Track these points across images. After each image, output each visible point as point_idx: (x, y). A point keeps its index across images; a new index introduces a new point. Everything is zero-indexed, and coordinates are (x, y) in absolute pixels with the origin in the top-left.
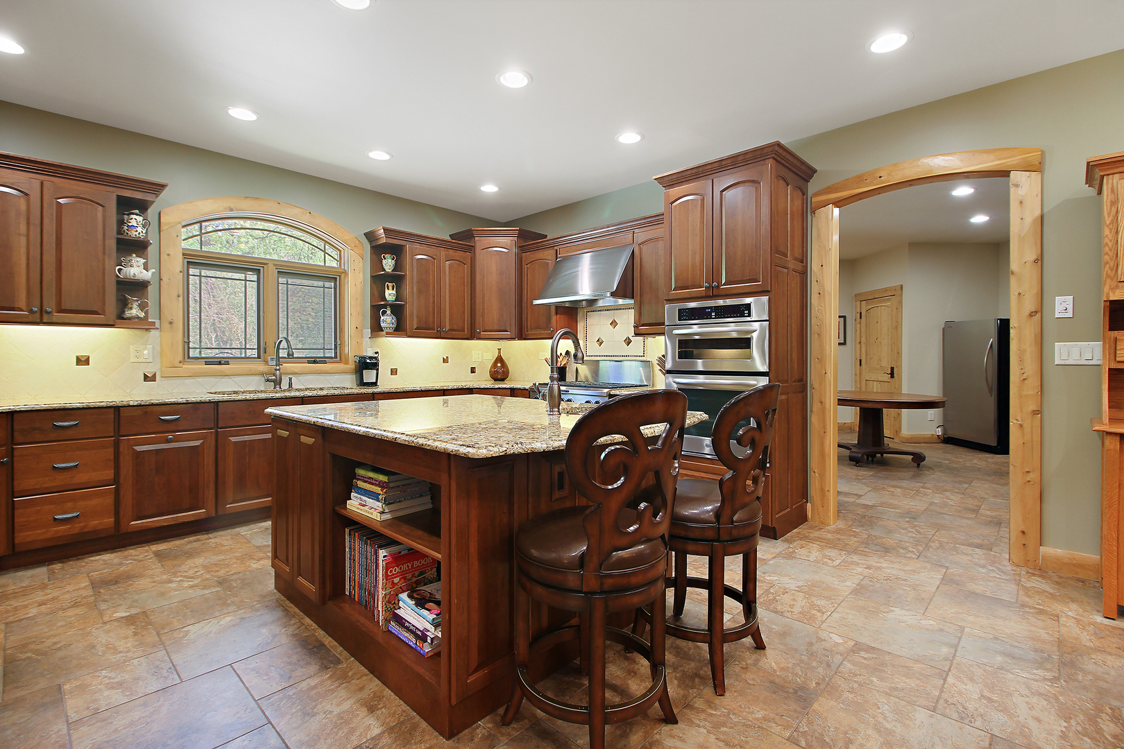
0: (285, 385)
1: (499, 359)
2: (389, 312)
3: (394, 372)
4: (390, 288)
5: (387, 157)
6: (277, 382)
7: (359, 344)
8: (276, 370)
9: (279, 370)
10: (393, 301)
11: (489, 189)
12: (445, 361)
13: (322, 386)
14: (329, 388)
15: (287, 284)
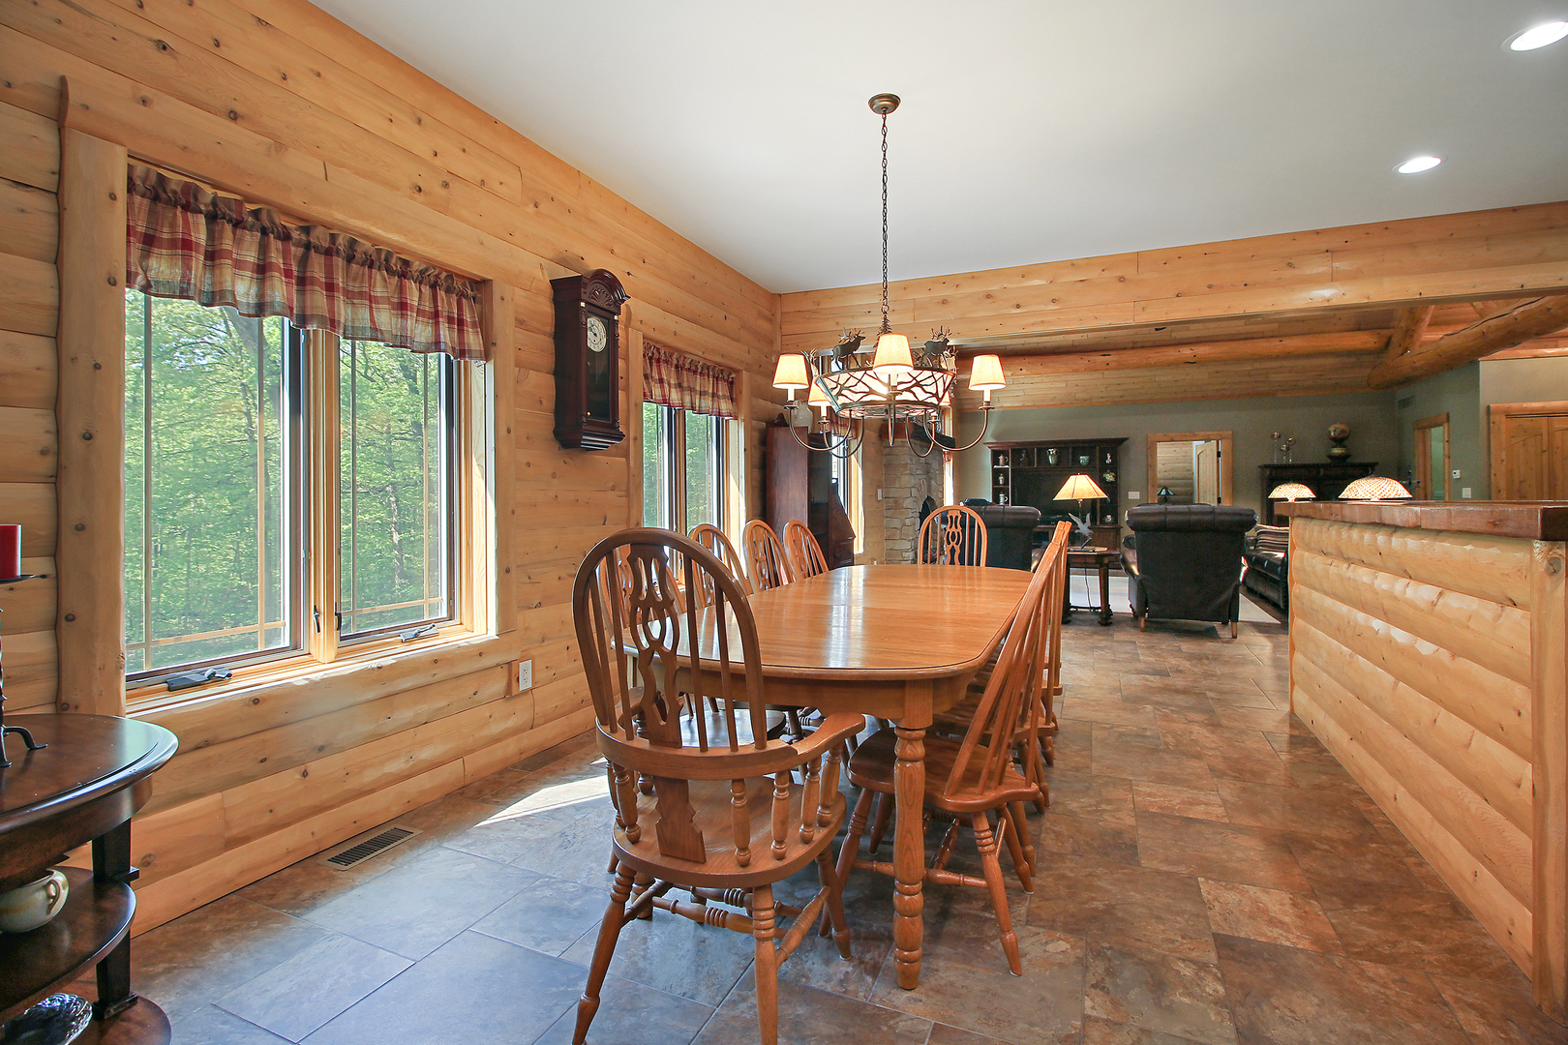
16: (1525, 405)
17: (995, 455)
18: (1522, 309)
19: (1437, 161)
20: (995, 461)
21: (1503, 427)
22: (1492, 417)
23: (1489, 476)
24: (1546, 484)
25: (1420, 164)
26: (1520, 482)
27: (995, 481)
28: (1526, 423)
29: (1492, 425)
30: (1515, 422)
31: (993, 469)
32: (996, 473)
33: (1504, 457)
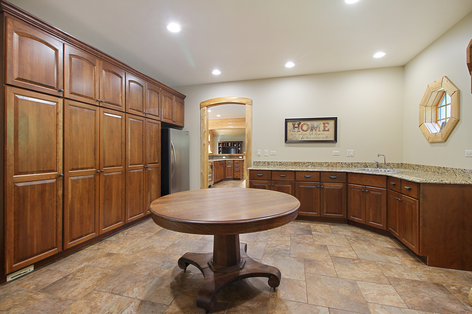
17: (219, 144)
19: (220, 116)
20: (219, 145)
25: (219, 116)
27: (219, 149)
31: (219, 147)
32: (219, 148)
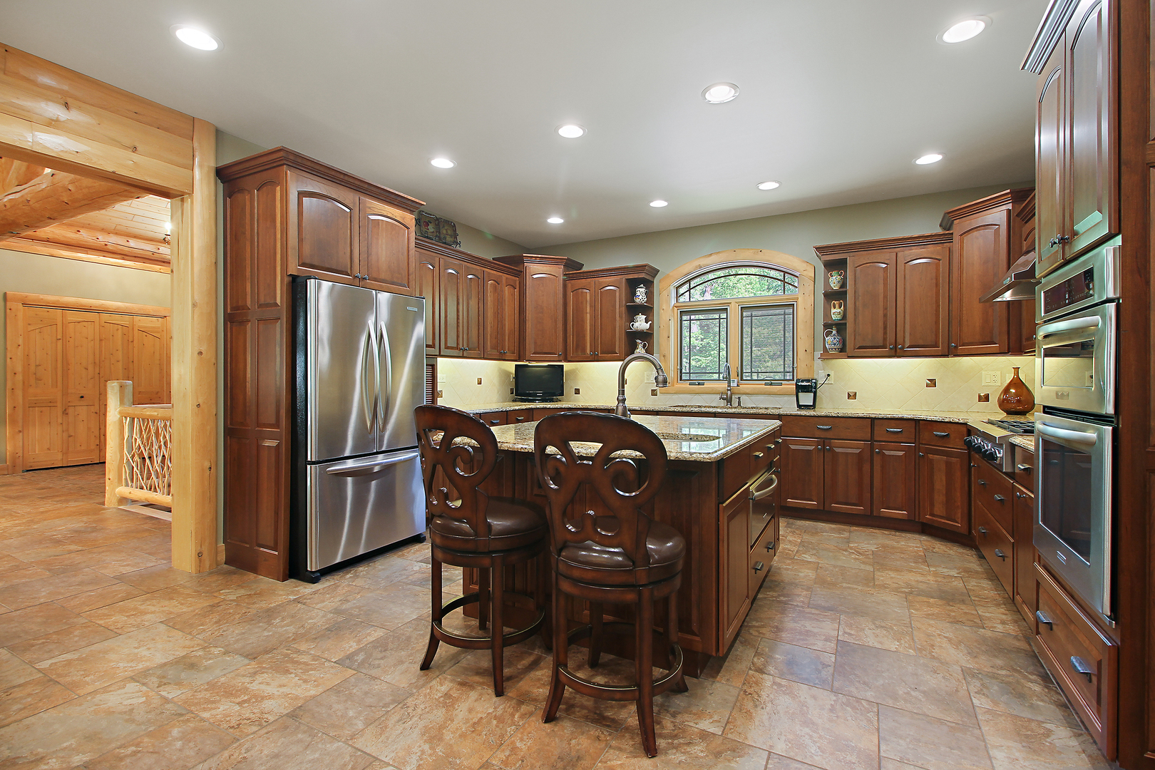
0: (735, 403)
1: (1017, 383)
2: (834, 332)
3: (852, 396)
4: (837, 306)
5: (777, 185)
6: (729, 400)
7: (810, 367)
8: (728, 390)
9: (730, 390)
10: (840, 320)
11: (930, 159)
12: (932, 383)
13: (767, 406)
14: (773, 408)
15: (752, 316)
16: (41, 297)
18: (10, 197)
21: (20, 315)
22: (8, 304)
23: (6, 361)
24: (59, 365)
26: (37, 366)
28: (42, 312)
29: (8, 311)
30: (31, 311)
33: (21, 343)
